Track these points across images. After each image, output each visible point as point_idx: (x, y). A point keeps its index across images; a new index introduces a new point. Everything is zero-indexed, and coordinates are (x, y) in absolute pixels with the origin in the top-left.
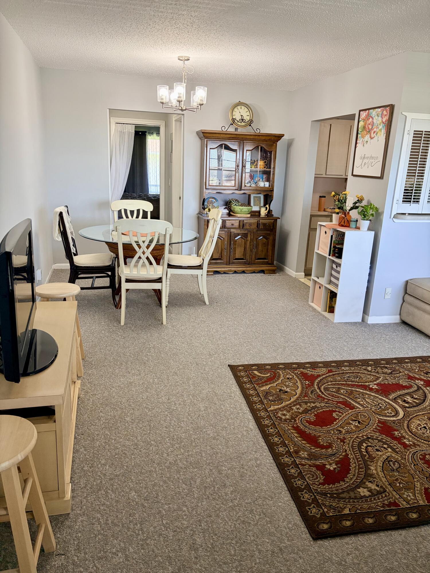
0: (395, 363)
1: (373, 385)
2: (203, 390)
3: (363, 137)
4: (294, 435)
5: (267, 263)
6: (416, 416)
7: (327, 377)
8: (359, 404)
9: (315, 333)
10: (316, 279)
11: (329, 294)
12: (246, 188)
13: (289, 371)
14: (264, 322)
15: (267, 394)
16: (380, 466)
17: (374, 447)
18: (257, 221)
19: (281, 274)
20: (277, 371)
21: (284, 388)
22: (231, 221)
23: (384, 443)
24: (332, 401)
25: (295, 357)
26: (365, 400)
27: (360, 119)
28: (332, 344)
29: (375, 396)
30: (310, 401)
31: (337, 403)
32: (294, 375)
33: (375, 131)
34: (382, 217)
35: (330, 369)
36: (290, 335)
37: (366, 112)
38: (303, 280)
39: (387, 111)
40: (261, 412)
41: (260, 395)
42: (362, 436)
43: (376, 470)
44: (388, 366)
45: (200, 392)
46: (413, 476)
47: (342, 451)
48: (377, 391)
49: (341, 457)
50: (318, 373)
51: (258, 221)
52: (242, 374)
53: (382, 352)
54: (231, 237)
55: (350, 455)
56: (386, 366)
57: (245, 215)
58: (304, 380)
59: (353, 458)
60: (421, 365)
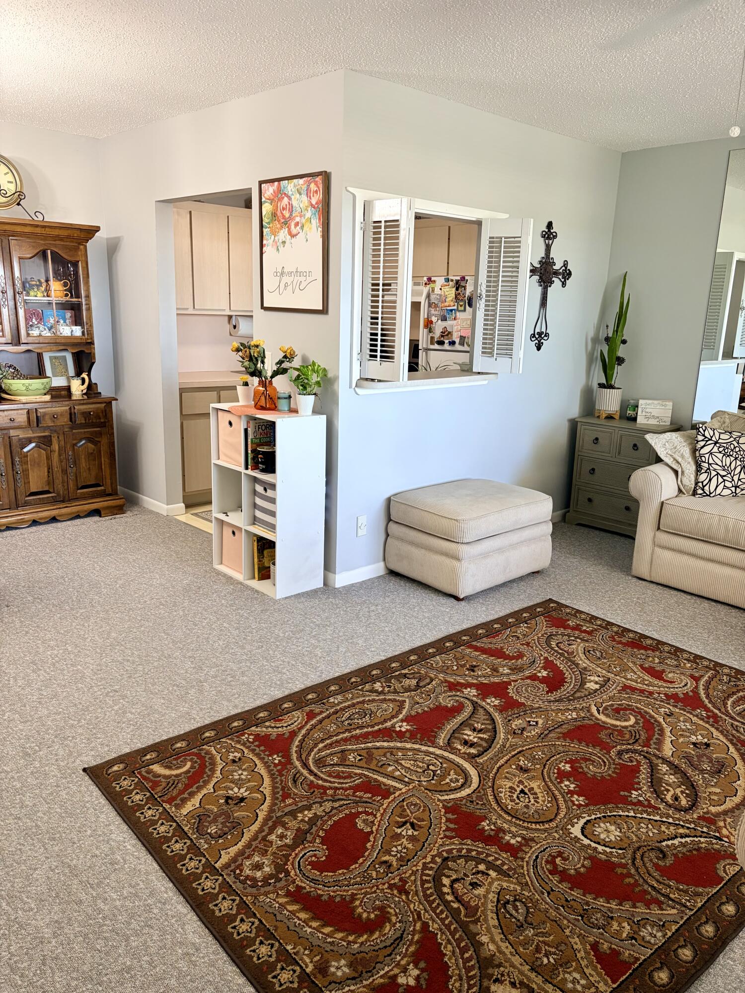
0: (416, 662)
1: (400, 724)
2: (36, 869)
3: (274, 233)
4: (299, 919)
5: (104, 494)
6: (498, 770)
7: (309, 731)
8: (394, 778)
9: (249, 632)
10: (222, 517)
11: (256, 543)
12: (30, 340)
13: (229, 742)
14: (135, 630)
15: (201, 819)
16: (494, 927)
17: (464, 879)
18: (67, 408)
19: (136, 513)
20: (202, 750)
21: (232, 789)
22: (6, 413)
23: (479, 861)
24: (342, 788)
25: (229, 701)
26: (401, 764)
27: (263, 199)
28: (290, 649)
29: (415, 749)
30: (300, 804)
31: (354, 793)
32: (242, 747)
33: (298, 223)
34: (335, 387)
35: (307, 709)
36: (202, 650)
37: (274, 185)
38: (183, 518)
39: (316, 184)
40: (187, 861)
41: (186, 829)
42: (433, 861)
43: (492, 940)
44: (406, 671)
45: (27, 878)
46: (559, 925)
47: (411, 919)
48: (412, 736)
49: (416, 937)
50: (289, 727)
51: (70, 408)
52: (125, 783)
53: (382, 644)
54: (13, 448)
55: (430, 922)
56: (403, 672)
57: (38, 397)
58: (269, 756)
59: (441, 930)
60: (456, 653)
